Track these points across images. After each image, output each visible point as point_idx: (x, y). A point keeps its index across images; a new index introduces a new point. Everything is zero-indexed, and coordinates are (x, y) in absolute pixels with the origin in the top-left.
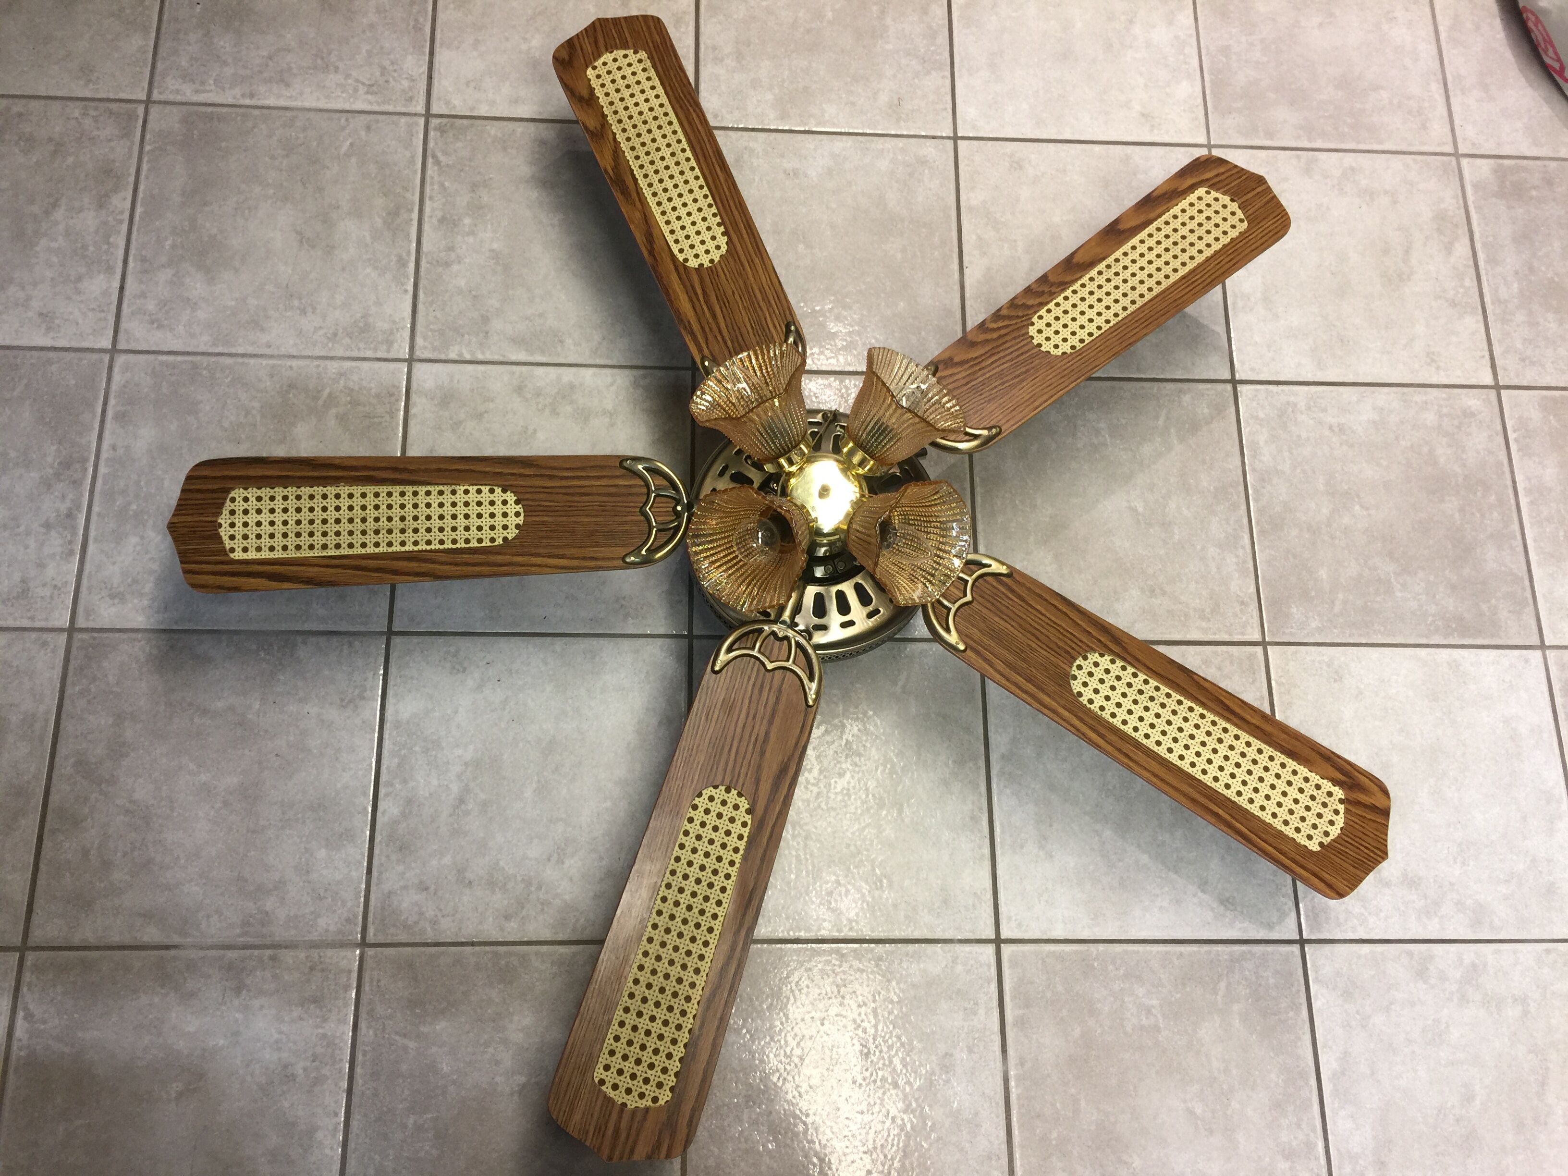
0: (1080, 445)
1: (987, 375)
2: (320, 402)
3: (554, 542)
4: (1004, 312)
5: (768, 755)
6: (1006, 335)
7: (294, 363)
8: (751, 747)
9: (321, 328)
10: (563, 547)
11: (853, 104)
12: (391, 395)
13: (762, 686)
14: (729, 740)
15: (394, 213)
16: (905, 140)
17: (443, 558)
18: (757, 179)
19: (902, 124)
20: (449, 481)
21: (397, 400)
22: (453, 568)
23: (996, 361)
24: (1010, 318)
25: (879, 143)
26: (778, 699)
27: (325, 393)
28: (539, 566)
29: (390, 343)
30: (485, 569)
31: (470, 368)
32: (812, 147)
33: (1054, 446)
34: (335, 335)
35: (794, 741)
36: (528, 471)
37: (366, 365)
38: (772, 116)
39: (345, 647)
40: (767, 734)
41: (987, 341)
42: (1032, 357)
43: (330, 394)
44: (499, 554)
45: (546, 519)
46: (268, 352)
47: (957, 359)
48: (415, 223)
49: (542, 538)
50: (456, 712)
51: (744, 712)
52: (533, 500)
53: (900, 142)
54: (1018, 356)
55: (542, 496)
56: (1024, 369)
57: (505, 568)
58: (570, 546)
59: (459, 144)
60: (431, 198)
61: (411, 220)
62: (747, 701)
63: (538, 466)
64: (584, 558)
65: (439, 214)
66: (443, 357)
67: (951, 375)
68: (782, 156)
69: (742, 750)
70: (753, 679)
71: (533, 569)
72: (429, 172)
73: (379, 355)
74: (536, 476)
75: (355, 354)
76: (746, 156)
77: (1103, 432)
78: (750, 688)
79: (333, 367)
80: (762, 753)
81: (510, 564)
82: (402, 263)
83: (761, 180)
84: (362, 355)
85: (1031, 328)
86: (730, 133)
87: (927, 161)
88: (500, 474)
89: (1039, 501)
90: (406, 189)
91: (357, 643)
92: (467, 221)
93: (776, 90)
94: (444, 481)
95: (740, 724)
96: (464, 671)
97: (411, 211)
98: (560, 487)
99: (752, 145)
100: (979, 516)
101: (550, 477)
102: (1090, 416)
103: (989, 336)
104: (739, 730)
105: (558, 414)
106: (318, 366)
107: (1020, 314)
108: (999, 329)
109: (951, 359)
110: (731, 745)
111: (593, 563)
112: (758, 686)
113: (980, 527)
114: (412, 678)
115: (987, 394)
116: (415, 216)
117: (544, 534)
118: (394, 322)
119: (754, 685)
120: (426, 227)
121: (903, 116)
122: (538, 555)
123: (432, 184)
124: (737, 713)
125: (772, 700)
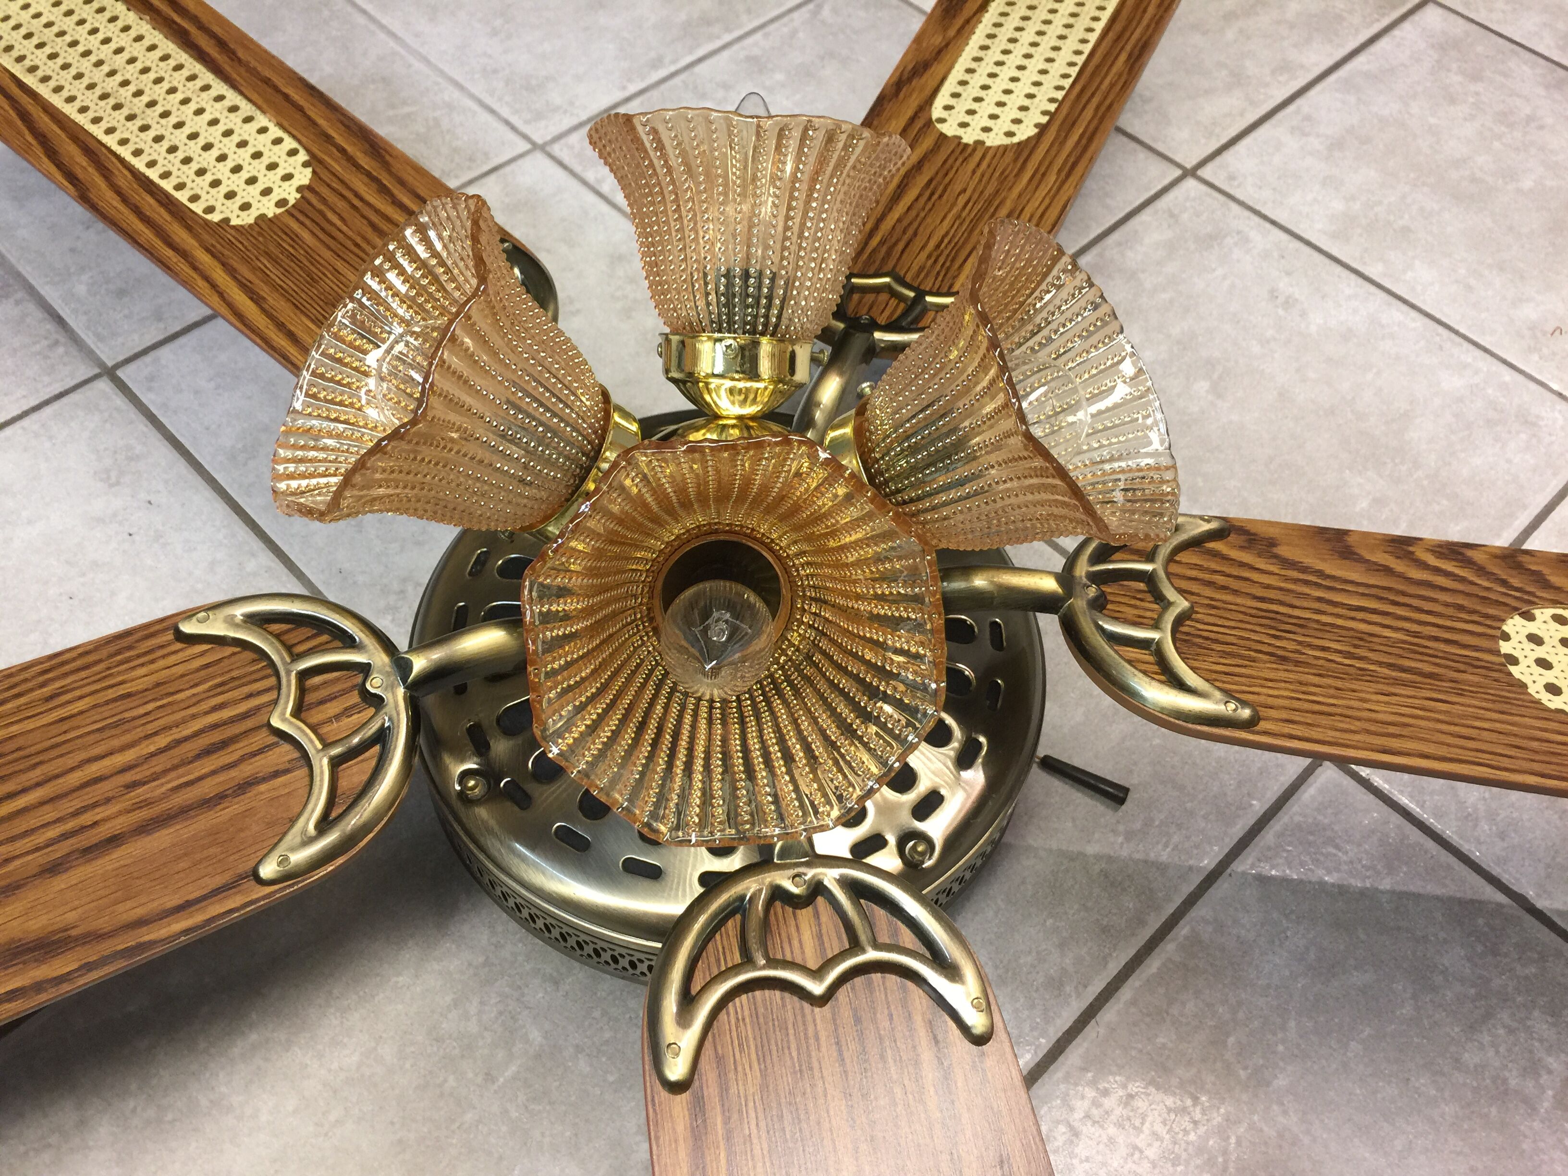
0: (1471, 1058)
1: (1324, 619)
2: (391, 113)
3: (274, 273)
4: (1478, 556)
5: (60, 882)
6: (1443, 589)
7: (417, 65)
8: (52, 833)
9: (490, 57)
10: (275, 287)
11: (1469, 288)
12: (471, 159)
13: (224, 744)
14: (36, 775)
15: (707, 21)
16: (1521, 378)
17: (123, 180)
18: (1220, 272)
19: (1536, 357)
20: (260, 102)
21: (469, 168)
22: (116, 202)
23: (1374, 611)
24: (1481, 570)
25: (1471, 355)
26: (221, 797)
27: (407, 109)
28: (214, 286)
29: (539, 116)
30: (147, 234)
31: (591, 198)
32: (1348, 291)
33: (1407, 1010)
34: (495, 71)
35: (140, 912)
36: (364, 161)
37: (485, 117)
38: (1319, 226)
39: (45, 343)
40: (114, 841)
41: (1388, 571)
42: (1473, 664)
43: (409, 115)
44: (189, 229)
45: (306, 235)
46: (409, 40)
47: (1283, 551)
48: (718, 44)
49: (268, 254)
50: (30, 522)
51: (130, 756)
52: (324, 201)
53: (1508, 375)
54: (1436, 639)
55: (341, 205)
56: (1427, 668)
57: (169, 253)
58: (284, 293)
59: (862, 14)
60: (766, 36)
61: (718, 37)
62: (162, 741)
63: (386, 166)
64: (281, 326)
65: (756, 51)
66: (578, 169)
67: (1242, 565)
68: (1288, 274)
69: (31, 821)
70: (226, 714)
71: (201, 283)
72: (796, 15)
73: (514, 120)
74: (369, 175)
75: (489, 101)
76: (1229, 241)
77: (1545, 1079)
78: (196, 725)
79: (451, 94)
80: (54, 869)
81: (184, 254)
82: (657, 63)
83: (1224, 277)
84: (496, 106)
85: (1517, 620)
86: (1234, 206)
87: (1534, 424)
88: (328, 138)
89: (1281, 1082)
90: (749, 11)
91: (61, 350)
92: (779, 77)
93: (1357, 206)
94: (255, 97)
95: (94, 769)
96: (111, 486)
97: (728, 30)
98: (377, 211)
99: (1253, 234)
100: (1126, 993)
101: (383, 190)
102: (1540, 1024)
103: (1399, 566)
104: (75, 778)
105: (629, 317)
106: (437, 84)
107: (1515, 582)
108: (1437, 570)
109: (1272, 543)
110: (24, 791)
111: (281, 341)
112: (216, 737)
113: (1109, 1015)
114: (50, 438)
115: (1291, 646)
116: (727, 38)
117: (275, 251)
118: (571, 103)
119: (215, 726)
120: (726, 54)
121: (1545, 351)
122: (231, 272)
123: (785, 25)
124: (116, 743)
125: (208, 788)
